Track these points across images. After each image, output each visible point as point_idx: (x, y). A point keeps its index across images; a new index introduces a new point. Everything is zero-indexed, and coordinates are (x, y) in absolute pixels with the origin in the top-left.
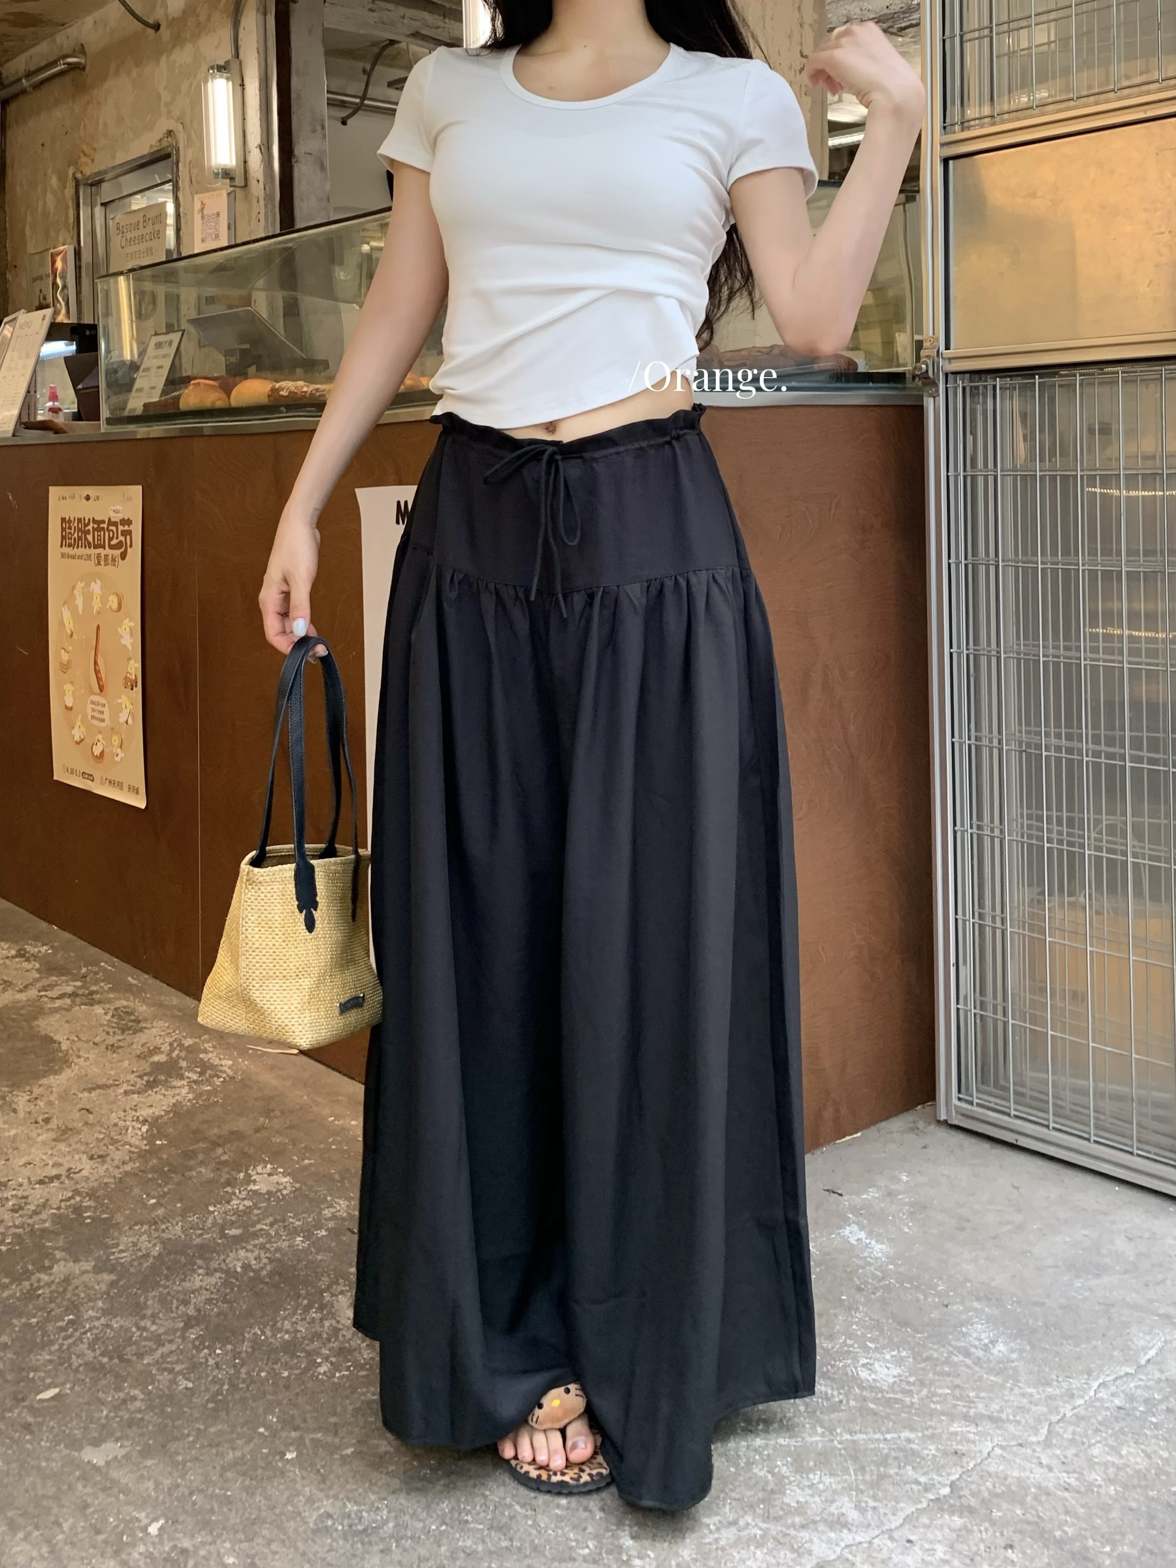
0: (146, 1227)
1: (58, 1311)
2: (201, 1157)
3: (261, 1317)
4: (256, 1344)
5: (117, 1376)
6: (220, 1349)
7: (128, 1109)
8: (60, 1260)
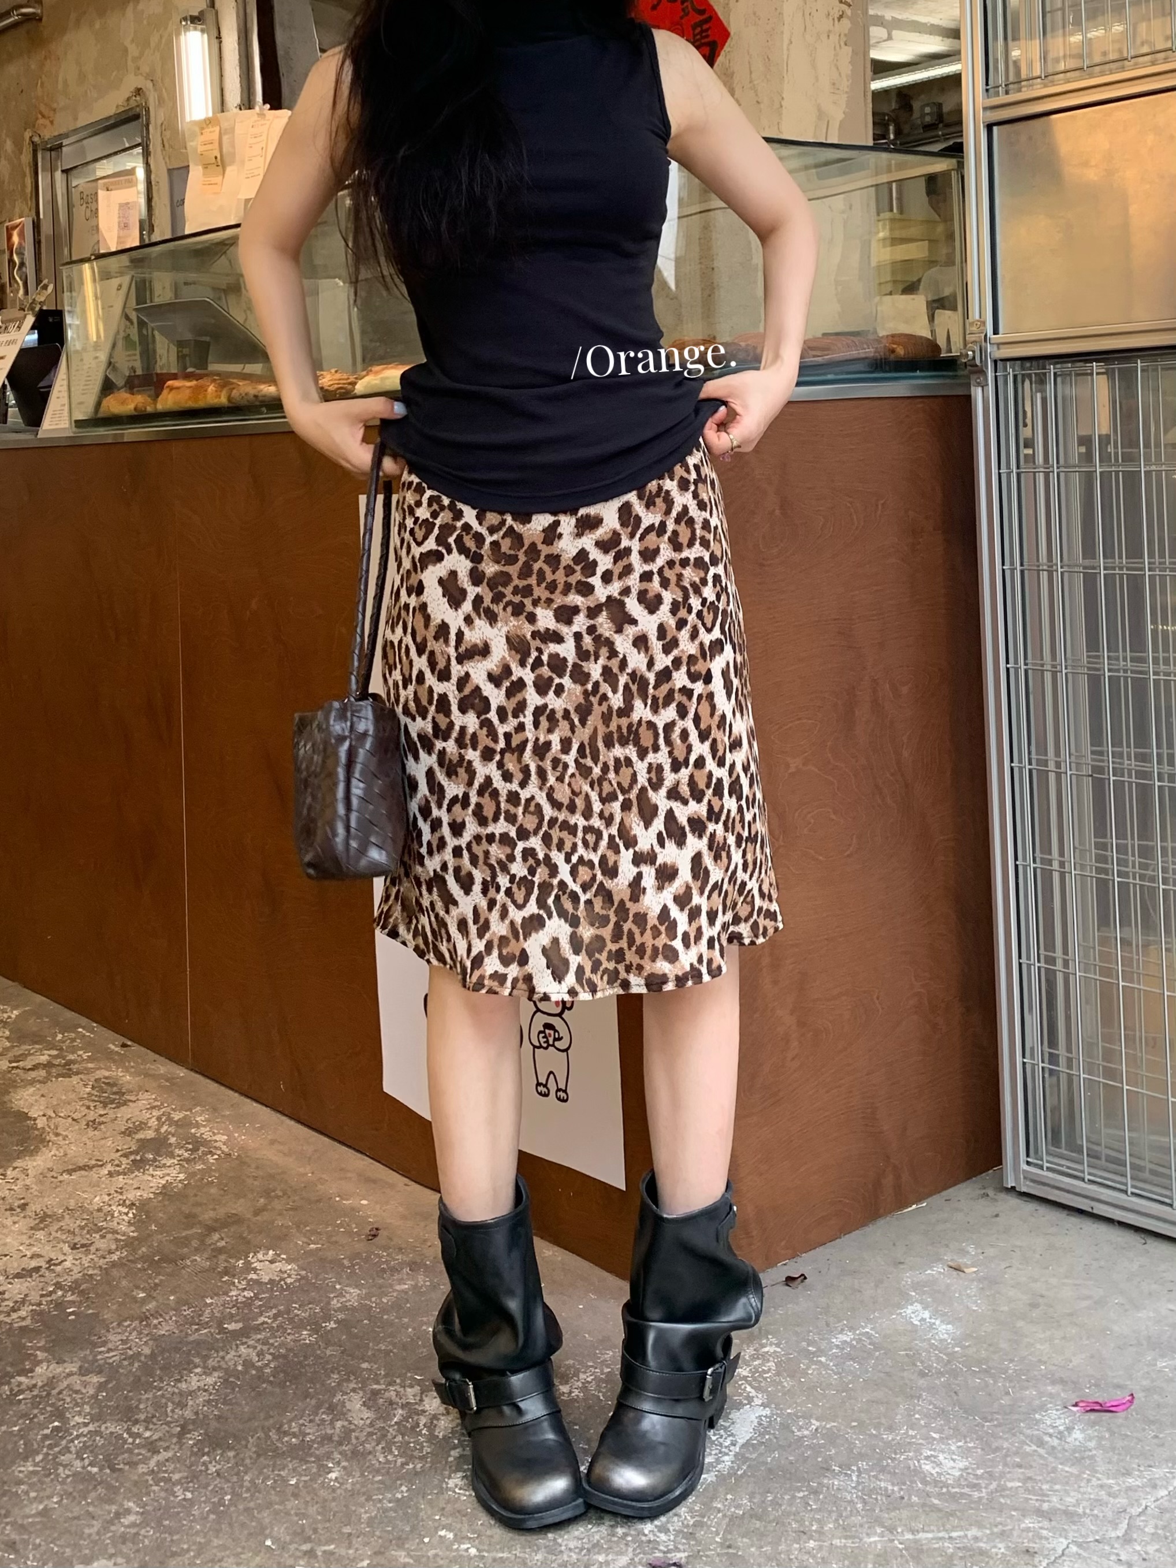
0: (137, 1322)
1: (42, 1417)
2: (195, 1243)
3: (266, 1420)
4: (261, 1449)
5: (109, 1487)
6: (221, 1455)
7: (112, 1192)
8: (41, 1362)
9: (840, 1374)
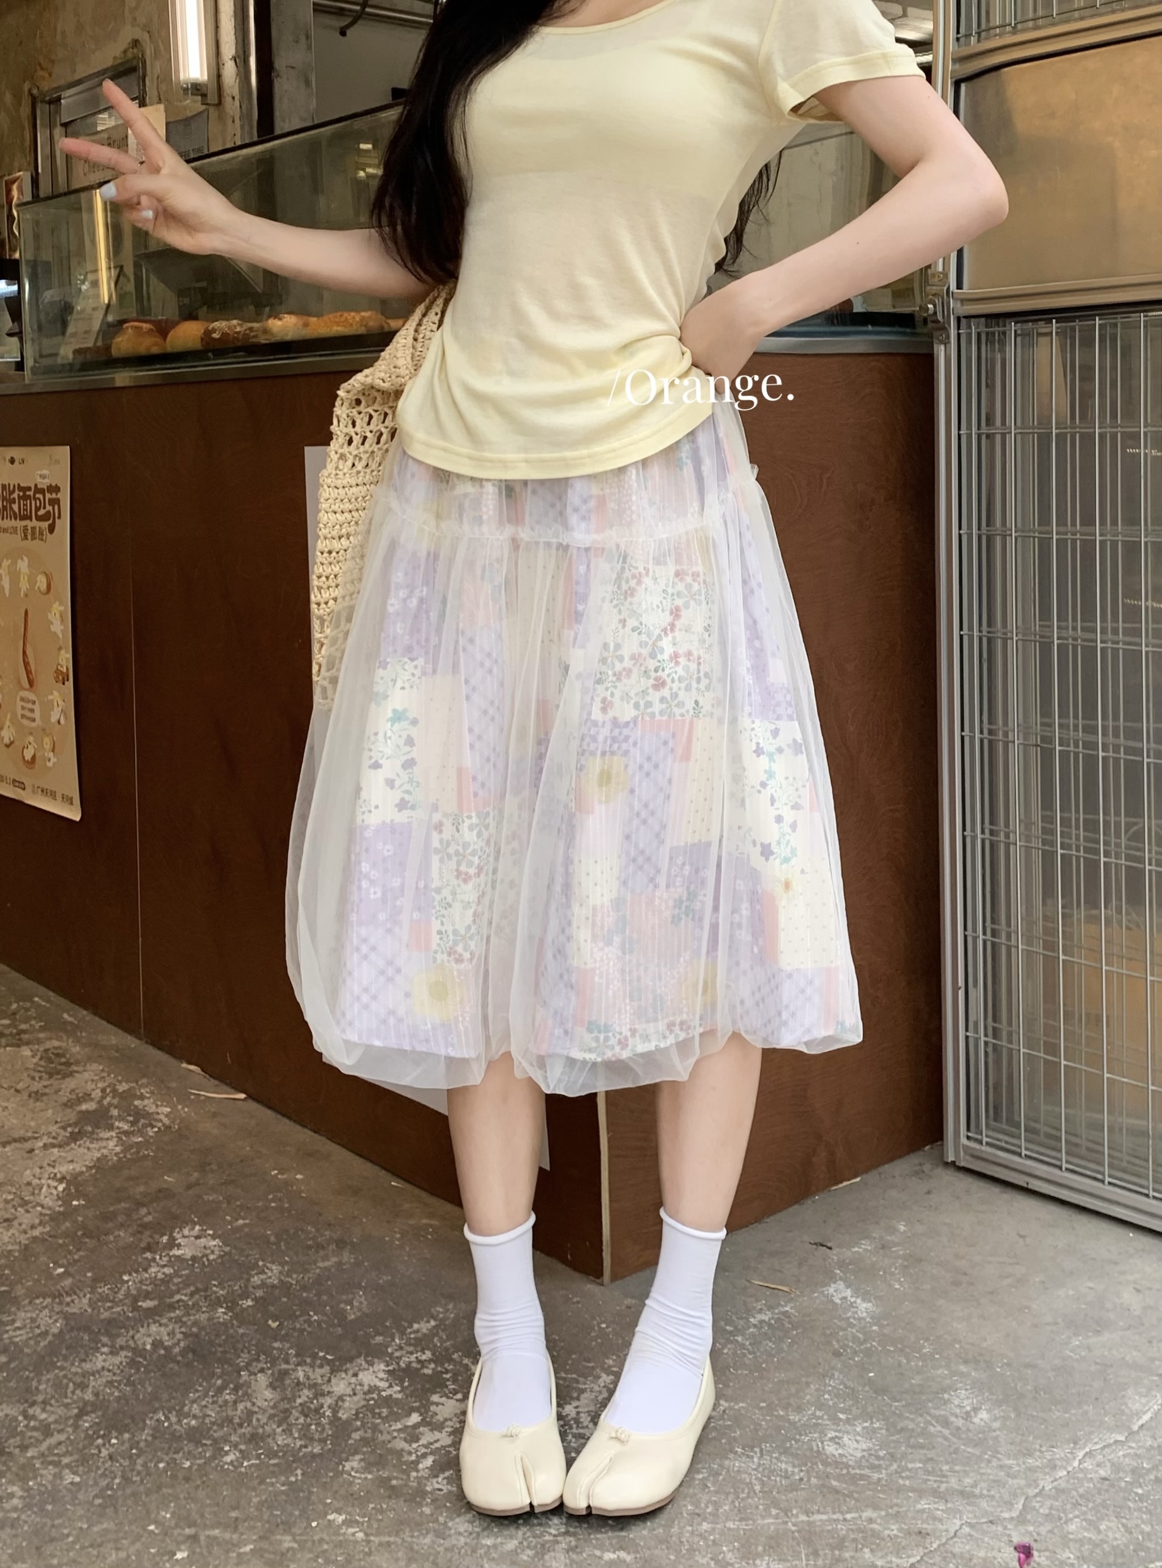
0: (49, 1300)
2: (121, 1219)
3: (169, 1401)
4: (158, 1432)
6: (116, 1438)
7: (45, 1165)
9: (754, 1353)
